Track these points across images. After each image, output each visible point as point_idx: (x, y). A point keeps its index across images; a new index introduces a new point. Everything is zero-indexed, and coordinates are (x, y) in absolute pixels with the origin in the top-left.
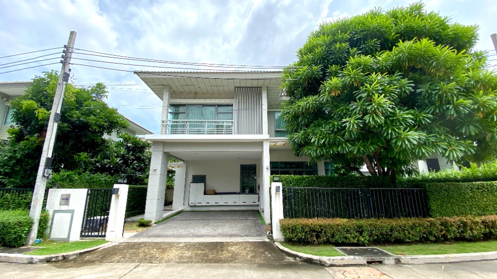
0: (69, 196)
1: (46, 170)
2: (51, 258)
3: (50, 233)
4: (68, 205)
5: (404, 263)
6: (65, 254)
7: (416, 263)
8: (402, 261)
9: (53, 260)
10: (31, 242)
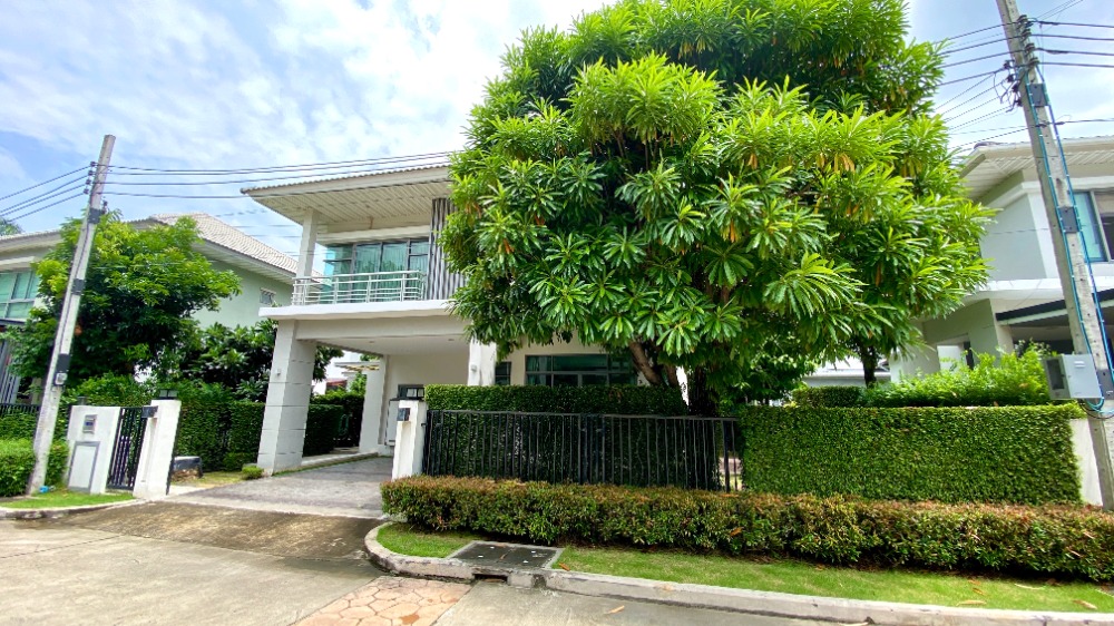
0: (94, 417)
1: (58, 375)
2: (24, 513)
3: (68, 479)
4: (92, 433)
5: (553, 586)
6: (45, 509)
7: (580, 591)
8: (549, 583)
9: (27, 516)
10: (33, 490)
